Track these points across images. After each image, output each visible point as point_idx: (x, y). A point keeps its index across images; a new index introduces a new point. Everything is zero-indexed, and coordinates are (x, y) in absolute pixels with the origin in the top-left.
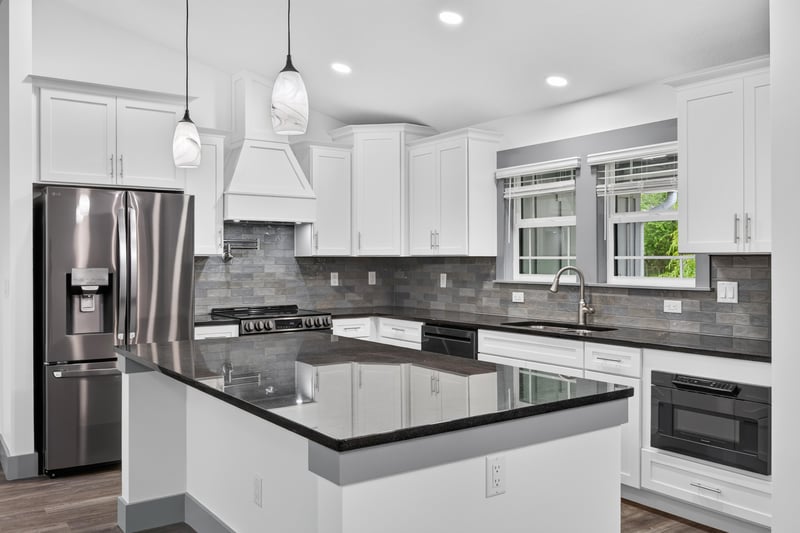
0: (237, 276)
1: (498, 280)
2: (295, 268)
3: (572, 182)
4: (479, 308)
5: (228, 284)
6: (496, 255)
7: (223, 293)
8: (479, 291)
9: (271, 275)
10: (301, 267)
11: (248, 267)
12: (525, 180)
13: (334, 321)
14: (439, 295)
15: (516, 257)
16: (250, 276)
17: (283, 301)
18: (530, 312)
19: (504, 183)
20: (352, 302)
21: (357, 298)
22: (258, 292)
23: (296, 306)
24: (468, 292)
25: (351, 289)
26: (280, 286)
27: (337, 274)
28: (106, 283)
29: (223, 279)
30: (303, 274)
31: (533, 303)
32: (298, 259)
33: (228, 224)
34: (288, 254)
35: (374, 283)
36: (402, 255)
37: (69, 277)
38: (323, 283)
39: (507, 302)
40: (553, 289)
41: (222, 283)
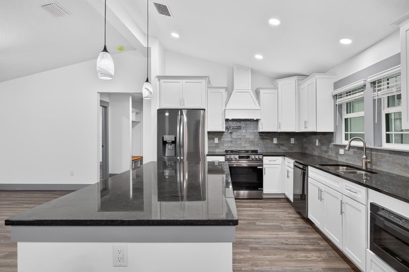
0: (236, 139)
1: (334, 143)
2: (258, 136)
3: (362, 93)
4: (328, 156)
5: (231, 142)
6: (333, 131)
7: (229, 145)
8: (328, 148)
9: (248, 138)
10: (260, 136)
11: (239, 135)
12: (348, 93)
13: (264, 157)
14: (316, 149)
15: (344, 132)
16: (240, 139)
17: (253, 149)
18: (346, 160)
19: (336, 97)
20: (283, 150)
21: (286, 149)
22: (243, 145)
23: (257, 151)
24: (324, 148)
25: (282, 145)
26: (252, 142)
27: (276, 139)
28: (174, 140)
29: (230, 140)
30: (261, 138)
31: (347, 155)
32: (259, 132)
33: (227, 120)
34: (255, 131)
35: (293, 143)
36: (297, 131)
37: (163, 138)
38: (270, 142)
39: (337, 153)
40: (347, 148)
41: (229, 141)
